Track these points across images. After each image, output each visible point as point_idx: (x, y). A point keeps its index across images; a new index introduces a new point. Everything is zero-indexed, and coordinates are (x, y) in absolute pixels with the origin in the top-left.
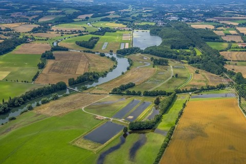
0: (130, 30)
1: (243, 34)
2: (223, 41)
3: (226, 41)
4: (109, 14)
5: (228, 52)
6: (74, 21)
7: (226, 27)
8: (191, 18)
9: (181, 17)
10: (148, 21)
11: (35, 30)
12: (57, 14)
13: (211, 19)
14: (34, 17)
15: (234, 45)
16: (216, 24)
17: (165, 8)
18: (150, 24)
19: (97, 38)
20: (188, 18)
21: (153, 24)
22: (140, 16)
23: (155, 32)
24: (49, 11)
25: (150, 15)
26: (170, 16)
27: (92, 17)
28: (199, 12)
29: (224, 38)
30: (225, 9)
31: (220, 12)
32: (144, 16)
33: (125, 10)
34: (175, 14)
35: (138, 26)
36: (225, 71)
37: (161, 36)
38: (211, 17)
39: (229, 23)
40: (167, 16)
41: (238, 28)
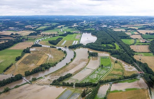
0: (81, 33)
1: (142, 34)
2: (131, 39)
3: (133, 39)
4: (73, 25)
5: (135, 46)
6: (54, 29)
7: (132, 30)
8: (114, 26)
9: (108, 25)
10: (91, 28)
11: (31, 34)
12: (48, 25)
13: (124, 26)
14: (35, 27)
15: (137, 41)
16: (126, 29)
17: (101, 21)
18: (92, 29)
19: (61, 38)
20: (112, 25)
21: (94, 29)
22: (88, 25)
23: (94, 34)
24: (44, 24)
25: (93, 25)
26: (103, 25)
27: (64, 26)
28: (117, 23)
29: (132, 37)
30: (130, 21)
31: (128, 23)
32: (90, 25)
33: (82, 23)
34: (105, 24)
35: (86, 31)
36: (135, 61)
37: (97, 36)
38: (123, 25)
39: (133, 28)
40: (102, 25)
41: (138, 31)
